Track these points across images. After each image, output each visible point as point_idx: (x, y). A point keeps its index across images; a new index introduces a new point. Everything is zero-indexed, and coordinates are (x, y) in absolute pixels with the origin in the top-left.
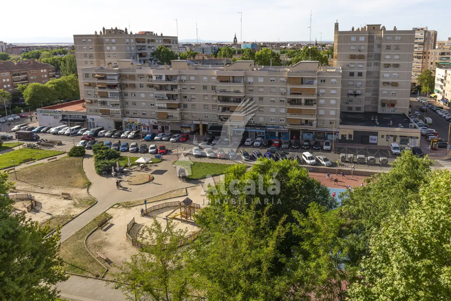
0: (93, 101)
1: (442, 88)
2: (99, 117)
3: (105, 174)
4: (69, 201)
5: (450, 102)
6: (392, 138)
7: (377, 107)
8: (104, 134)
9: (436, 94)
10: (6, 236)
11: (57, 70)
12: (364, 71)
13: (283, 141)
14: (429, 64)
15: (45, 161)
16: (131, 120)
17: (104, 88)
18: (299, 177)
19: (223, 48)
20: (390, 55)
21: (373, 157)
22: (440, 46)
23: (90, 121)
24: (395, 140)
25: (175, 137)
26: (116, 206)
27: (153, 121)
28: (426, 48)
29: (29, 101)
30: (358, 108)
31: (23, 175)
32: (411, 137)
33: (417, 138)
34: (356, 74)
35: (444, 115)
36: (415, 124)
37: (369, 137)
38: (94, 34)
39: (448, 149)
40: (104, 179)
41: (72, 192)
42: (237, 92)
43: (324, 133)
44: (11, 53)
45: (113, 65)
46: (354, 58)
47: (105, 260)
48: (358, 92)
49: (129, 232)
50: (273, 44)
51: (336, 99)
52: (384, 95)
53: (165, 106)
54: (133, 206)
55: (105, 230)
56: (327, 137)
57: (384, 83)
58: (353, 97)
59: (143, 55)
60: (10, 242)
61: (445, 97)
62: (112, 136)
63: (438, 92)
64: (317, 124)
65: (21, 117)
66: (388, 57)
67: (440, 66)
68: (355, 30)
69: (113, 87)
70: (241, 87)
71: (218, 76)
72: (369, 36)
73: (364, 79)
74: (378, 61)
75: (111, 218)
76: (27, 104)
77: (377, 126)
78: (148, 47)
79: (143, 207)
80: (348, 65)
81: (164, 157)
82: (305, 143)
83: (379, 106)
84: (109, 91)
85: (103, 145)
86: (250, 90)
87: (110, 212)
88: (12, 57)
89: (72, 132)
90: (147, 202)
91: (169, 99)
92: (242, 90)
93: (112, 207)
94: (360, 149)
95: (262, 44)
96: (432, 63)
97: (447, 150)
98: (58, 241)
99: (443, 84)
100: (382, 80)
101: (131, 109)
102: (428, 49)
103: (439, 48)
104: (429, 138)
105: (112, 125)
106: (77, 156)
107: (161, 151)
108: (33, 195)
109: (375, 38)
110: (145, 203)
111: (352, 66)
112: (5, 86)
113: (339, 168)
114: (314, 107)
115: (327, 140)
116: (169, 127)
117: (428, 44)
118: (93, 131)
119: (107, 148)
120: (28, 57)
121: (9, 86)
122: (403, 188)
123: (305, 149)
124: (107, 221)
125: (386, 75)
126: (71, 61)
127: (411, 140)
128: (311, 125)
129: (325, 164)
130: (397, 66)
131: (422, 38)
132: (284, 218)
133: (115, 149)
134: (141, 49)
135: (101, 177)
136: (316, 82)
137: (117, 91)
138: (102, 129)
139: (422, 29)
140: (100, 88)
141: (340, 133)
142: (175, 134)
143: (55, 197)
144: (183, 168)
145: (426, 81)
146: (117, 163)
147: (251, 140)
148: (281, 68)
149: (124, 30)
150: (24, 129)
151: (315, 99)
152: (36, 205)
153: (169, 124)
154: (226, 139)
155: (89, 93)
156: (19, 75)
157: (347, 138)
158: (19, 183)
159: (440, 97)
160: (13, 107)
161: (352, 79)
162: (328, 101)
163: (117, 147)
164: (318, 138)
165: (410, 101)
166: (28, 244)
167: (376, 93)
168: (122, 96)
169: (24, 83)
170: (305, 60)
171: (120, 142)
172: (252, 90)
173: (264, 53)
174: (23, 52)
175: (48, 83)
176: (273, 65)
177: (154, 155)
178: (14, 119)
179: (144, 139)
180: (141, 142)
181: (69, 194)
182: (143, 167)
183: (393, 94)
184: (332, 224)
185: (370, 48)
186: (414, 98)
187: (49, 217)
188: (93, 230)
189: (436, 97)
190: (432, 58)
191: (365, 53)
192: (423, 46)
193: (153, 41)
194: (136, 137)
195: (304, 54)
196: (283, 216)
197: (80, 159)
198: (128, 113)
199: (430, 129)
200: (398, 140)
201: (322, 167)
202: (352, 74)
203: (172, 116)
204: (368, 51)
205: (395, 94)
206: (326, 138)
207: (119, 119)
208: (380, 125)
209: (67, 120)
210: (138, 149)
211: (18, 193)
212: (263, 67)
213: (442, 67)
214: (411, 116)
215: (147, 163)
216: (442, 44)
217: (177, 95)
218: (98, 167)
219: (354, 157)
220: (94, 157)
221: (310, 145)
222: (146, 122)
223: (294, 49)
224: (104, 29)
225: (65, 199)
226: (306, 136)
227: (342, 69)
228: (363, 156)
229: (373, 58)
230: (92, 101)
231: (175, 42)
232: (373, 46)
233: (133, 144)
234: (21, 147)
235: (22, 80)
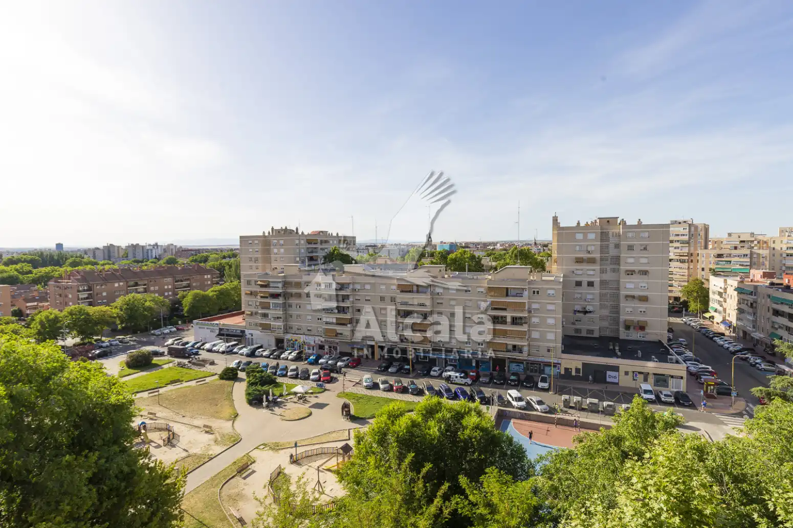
0: (254, 312)
1: (721, 306)
2: (258, 332)
3: (255, 404)
4: (211, 436)
5: (735, 325)
6: (641, 377)
7: (618, 330)
8: (261, 353)
9: (712, 313)
10: (120, 476)
11: (222, 276)
12: (596, 280)
13: (481, 373)
14: (699, 270)
15: (193, 383)
16: (295, 337)
17: (267, 297)
18: (477, 427)
19: (411, 250)
20: (634, 257)
21: (612, 403)
22: (716, 245)
23: (249, 336)
24: (646, 380)
25: (343, 361)
26: (262, 447)
27: (319, 340)
28: (692, 248)
29: (188, 312)
30: (591, 331)
31: (167, 399)
32: (672, 377)
33: (682, 378)
34: (585, 284)
35: (727, 345)
36: (677, 357)
37: (606, 373)
38: (262, 234)
39: (733, 398)
40: (253, 410)
41: (215, 424)
42: (423, 305)
43: (540, 364)
44: (180, 256)
45: (279, 270)
46: (580, 262)
47: (238, 519)
48: (589, 308)
49: (271, 483)
50: (478, 244)
51: (555, 318)
52: (628, 314)
53: (334, 321)
54: (282, 449)
55: (245, 478)
56: (543, 370)
57: (627, 297)
58: (581, 315)
59: (315, 258)
60: (123, 484)
61: (727, 318)
62: (271, 356)
63: (716, 311)
64: (529, 350)
65: (178, 329)
66: (631, 260)
67: (715, 273)
68: (582, 224)
69: (275, 296)
70: (426, 299)
71: (398, 285)
72: (601, 232)
73: (596, 290)
74: (616, 267)
75: (254, 462)
76: (186, 315)
77: (618, 357)
78: (321, 249)
79: (293, 451)
80: (573, 272)
81: (328, 386)
82: (513, 377)
83: (622, 329)
84: (272, 301)
85: (257, 368)
86: (438, 303)
87: (255, 454)
88: (180, 260)
89: (228, 350)
90: (298, 445)
91: (339, 312)
92: (428, 303)
93: (257, 448)
94: (592, 390)
95: (464, 245)
96: (703, 269)
97: (731, 399)
98: (182, 487)
99: (722, 300)
100: (623, 293)
101: (294, 324)
102: (696, 249)
103: (714, 248)
104: (701, 378)
105: (273, 342)
106: (229, 379)
107: (326, 378)
108: (171, 424)
109: (610, 234)
110: (296, 446)
111: (580, 272)
112: (166, 294)
113: (559, 416)
114: (524, 328)
115: (544, 374)
116: (338, 347)
117: (696, 243)
118: (250, 349)
119: (262, 371)
120: (195, 261)
121: (170, 293)
122: (617, 458)
123: (512, 385)
124: (248, 466)
125: (629, 286)
126: (237, 265)
127: (671, 382)
128: (521, 351)
129: (539, 409)
130: (645, 273)
131: (685, 234)
132: (446, 486)
133: (272, 373)
134: (312, 252)
135: (251, 407)
136: (526, 293)
137: (280, 301)
138: (261, 347)
139: (685, 222)
140: (262, 297)
141: (562, 365)
142: (344, 356)
143: (196, 429)
144: (348, 401)
145: (695, 294)
146: (270, 390)
147: (439, 370)
148: (481, 275)
149: (295, 230)
150: (178, 344)
151: (525, 317)
152: (173, 438)
153: (337, 344)
154: (406, 367)
155: (250, 303)
156: (182, 281)
157: (574, 373)
158: (161, 408)
159: (718, 318)
160: (170, 318)
161: (579, 290)
162: (543, 320)
163: (274, 371)
164: (532, 371)
165: (669, 323)
166: (142, 488)
167: (615, 310)
168: (285, 307)
169: (186, 291)
170: (514, 265)
171: (278, 364)
172: (442, 303)
173: (459, 255)
174: (192, 255)
175: (210, 290)
176: (470, 270)
177: (315, 383)
178: (170, 331)
179: (306, 362)
180: (302, 366)
181: (210, 427)
182: (300, 398)
183: (641, 312)
184: (518, 504)
185: (604, 249)
186: (678, 319)
187: (184, 454)
188: (230, 477)
189: (712, 317)
190: (703, 261)
191: (597, 256)
192: (687, 245)
193: (326, 242)
194: (298, 358)
195: (511, 257)
196: (443, 484)
197: (231, 382)
198: (292, 328)
199: (703, 366)
200: (651, 379)
201: (535, 413)
202: (579, 284)
203: (341, 334)
204: (601, 252)
205: (644, 312)
206: (542, 372)
207: (281, 335)
208: (623, 357)
209: (223, 335)
210: (297, 374)
211: (156, 422)
212: (457, 273)
213: (720, 274)
214: (672, 344)
215: (306, 393)
216: (718, 243)
217: (348, 307)
218: (248, 394)
219: (582, 401)
220: (246, 382)
221: (519, 380)
222: (311, 340)
223: (505, 250)
224: (273, 229)
225: (207, 432)
226: (514, 367)
227: (564, 276)
228: (596, 401)
229: (609, 262)
230: (252, 313)
231: (352, 243)
232: (607, 247)
233: (294, 367)
234: (171, 365)
235: (185, 287)
